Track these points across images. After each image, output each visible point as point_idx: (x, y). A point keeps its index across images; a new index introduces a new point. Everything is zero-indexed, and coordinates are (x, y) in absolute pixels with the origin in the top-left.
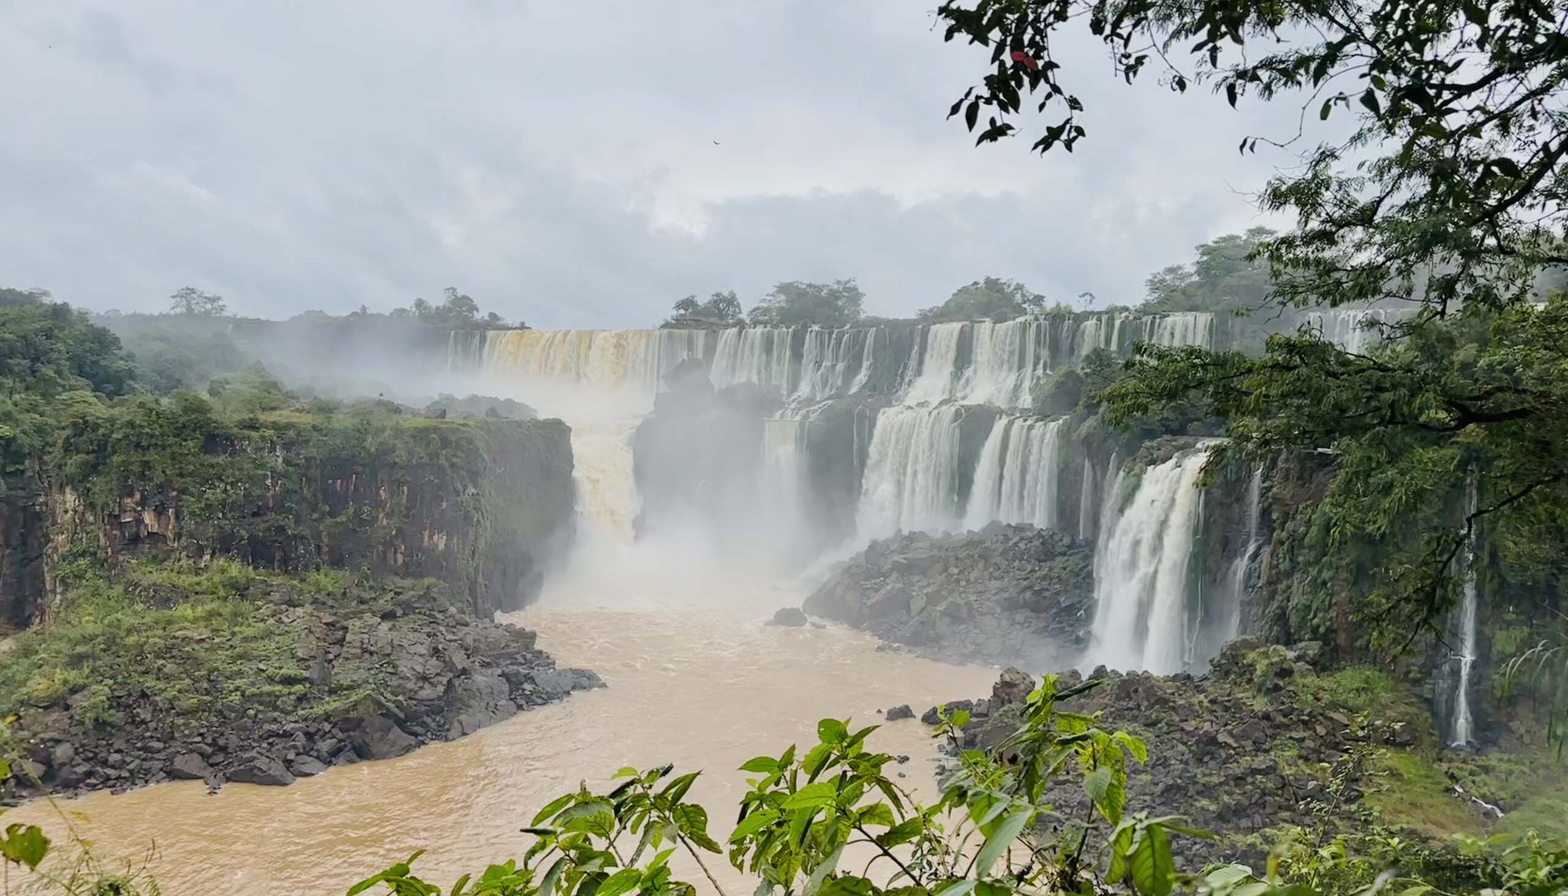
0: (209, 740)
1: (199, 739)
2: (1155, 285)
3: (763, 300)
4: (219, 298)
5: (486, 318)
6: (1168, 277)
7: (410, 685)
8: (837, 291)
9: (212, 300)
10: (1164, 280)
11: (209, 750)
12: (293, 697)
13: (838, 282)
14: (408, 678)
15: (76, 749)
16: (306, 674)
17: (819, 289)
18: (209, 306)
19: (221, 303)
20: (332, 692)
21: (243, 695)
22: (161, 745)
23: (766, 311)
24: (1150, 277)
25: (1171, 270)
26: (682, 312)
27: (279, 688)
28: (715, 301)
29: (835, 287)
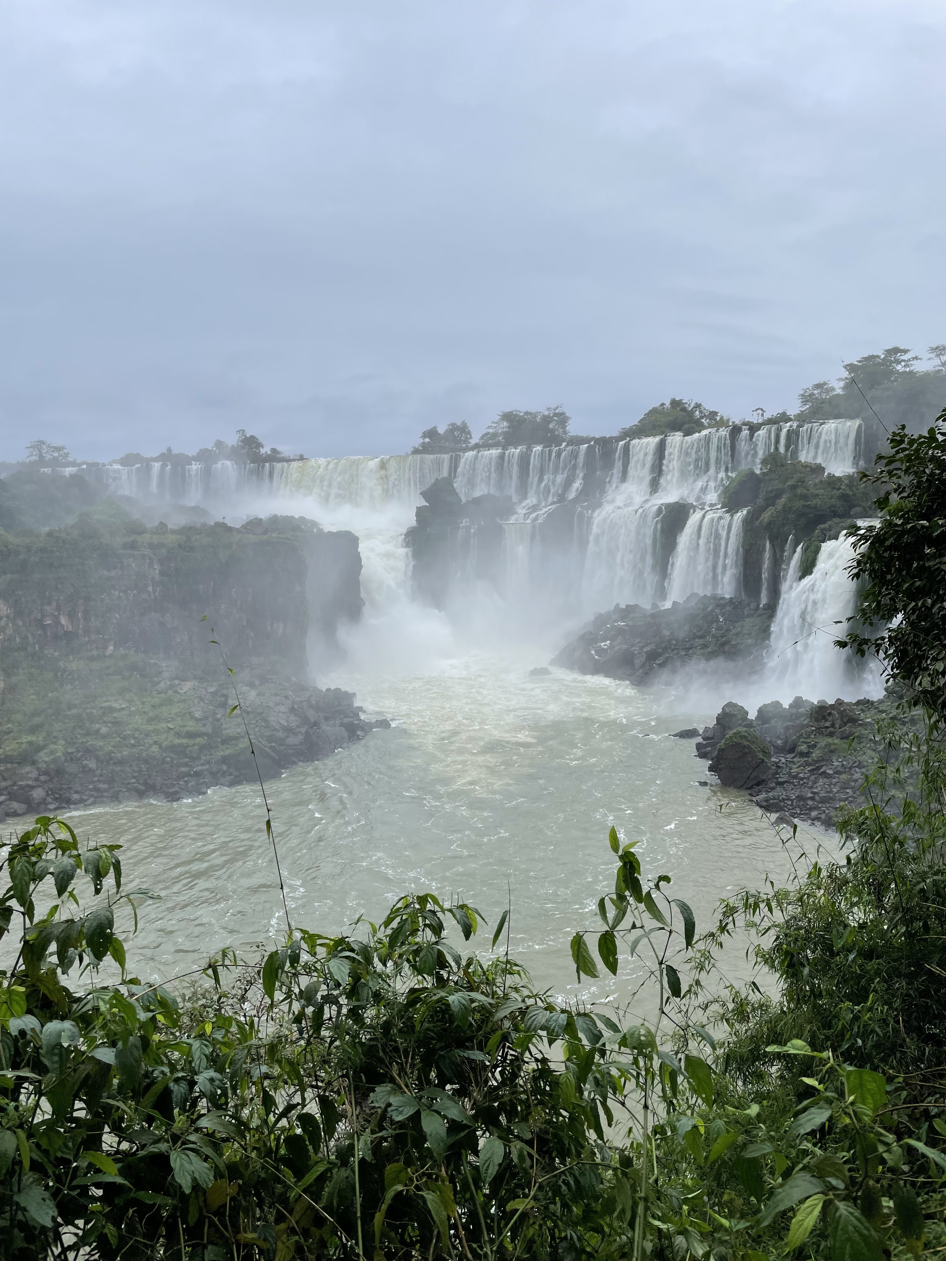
0: (141, 781)
1: (134, 780)
2: (806, 398)
3: (489, 427)
4: (63, 448)
5: (269, 453)
6: (816, 392)
7: (280, 734)
8: (548, 416)
9: (58, 449)
10: (813, 394)
11: (142, 788)
12: (196, 747)
13: (549, 409)
14: (277, 730)
15: (47, 792)
16: (203, 730)
17: (535, 415)
18: (56, 454)
19: (65, 451)
20: (224, 742)
21: (160, 748)
22: (106, 786)
23: (494, 435)
24: (802, 392)
25: (819, 386)
26: (427, 440)
27: (185, 741)
28: (451, 430)
29: (546, 413)
